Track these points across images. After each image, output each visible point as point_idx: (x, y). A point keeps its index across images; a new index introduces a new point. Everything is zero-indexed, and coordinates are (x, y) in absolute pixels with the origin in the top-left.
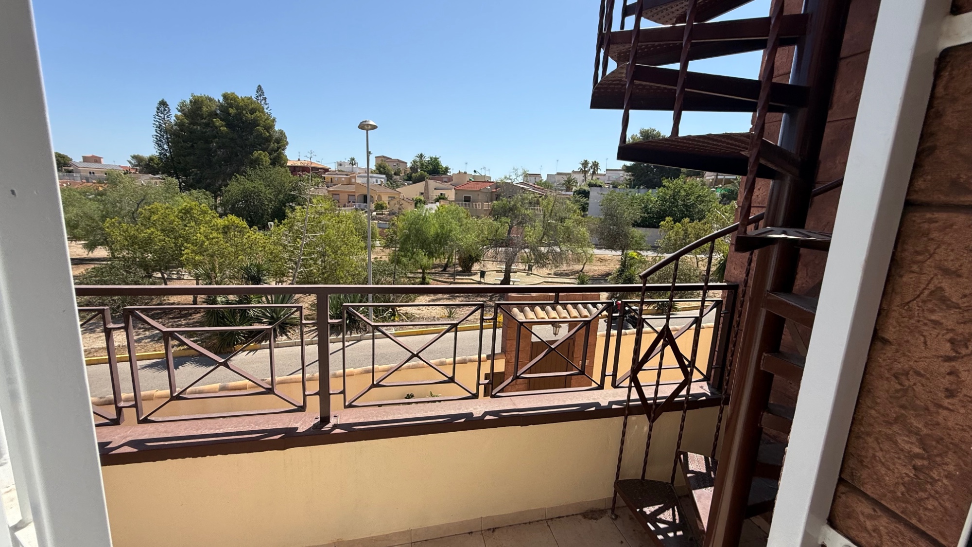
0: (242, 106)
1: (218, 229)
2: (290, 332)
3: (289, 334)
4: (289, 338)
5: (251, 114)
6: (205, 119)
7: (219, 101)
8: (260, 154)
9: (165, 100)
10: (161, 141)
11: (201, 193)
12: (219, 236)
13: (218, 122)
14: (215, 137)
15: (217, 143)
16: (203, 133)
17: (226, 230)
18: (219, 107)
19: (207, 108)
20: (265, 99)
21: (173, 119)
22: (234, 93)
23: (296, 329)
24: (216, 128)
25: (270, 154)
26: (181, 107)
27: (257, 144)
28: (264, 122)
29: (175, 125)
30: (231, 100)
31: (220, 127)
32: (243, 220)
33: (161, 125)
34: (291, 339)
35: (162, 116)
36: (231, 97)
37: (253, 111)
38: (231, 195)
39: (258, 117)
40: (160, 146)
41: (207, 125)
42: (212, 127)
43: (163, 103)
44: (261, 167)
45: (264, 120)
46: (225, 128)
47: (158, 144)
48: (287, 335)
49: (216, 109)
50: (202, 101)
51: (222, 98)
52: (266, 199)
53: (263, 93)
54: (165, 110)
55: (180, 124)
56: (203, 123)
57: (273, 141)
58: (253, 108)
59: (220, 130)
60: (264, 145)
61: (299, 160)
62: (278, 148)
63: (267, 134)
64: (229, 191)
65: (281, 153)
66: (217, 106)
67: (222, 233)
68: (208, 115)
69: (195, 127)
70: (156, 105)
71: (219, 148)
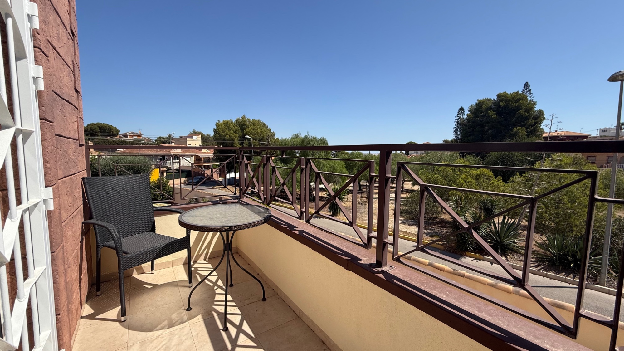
0: (510, 99)
1: (473, 177)
2: (509, 256)
3: (509, 257)
4: (508, 260)
5: (516, 103)
6: (483, 113)
7: (494, 99)
8: (518, 130)
9: (463, 107)
10: (457, 130)
11: (472, 157)
12: (473, 181)
13: (491, 113)
14: (488, 122)
15: (488, 126)
16: (481, 121)
17: (478, 177)
18: (494, 103)
19: (486, 105)
20: (530, 91)
21: (465, 117)
22: (505, 92)
23: (515, 256)
24: (489, 116)
25: (527, 128)
26: (470, 109)
27: (518, 123)
28: (526, 106)
29: (466, 120)
30: (503, 97)
31: (492, 116)
32: (490, 171)
33: (458, 121)
34: (509, 262)
35: (460, 116)
36: (503, 95)
37: (518, 100)
38: (492, 158)
39: (521, 104)
40: (456, 133)
41: (484, 116)
42: (487, 117)
43: (462, 109)
44: (517, 138)
45: (525, 105)
46: (496, 116)
47: (455, 132)
48: (506, 257)
49: (492, 105)
50: (483, 102)
51: (496, 97)
52: (518, 160)
53: (529, 87)
54: (462, 112)
55: (468, 118)
56: (482, 115)
57: (531, 119)
58: (518, 99)
59: (492, 117)
60: (523, 122)
61: (556, 131)
62: (535, 123)
63: (527, 114)
64: (491, 156)
65: (537, 127)
66: (492, 103)
67: (475, 179)
68: (486, 110)
69: (477, 119)
70: (458, 110)
71: (490, 129)
